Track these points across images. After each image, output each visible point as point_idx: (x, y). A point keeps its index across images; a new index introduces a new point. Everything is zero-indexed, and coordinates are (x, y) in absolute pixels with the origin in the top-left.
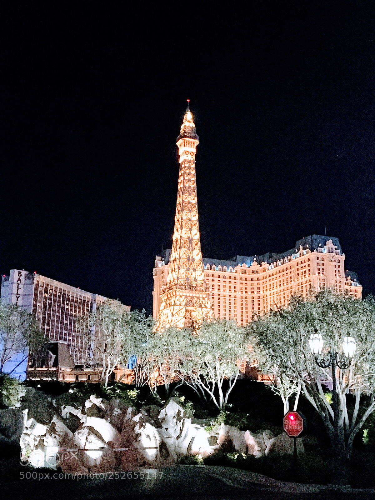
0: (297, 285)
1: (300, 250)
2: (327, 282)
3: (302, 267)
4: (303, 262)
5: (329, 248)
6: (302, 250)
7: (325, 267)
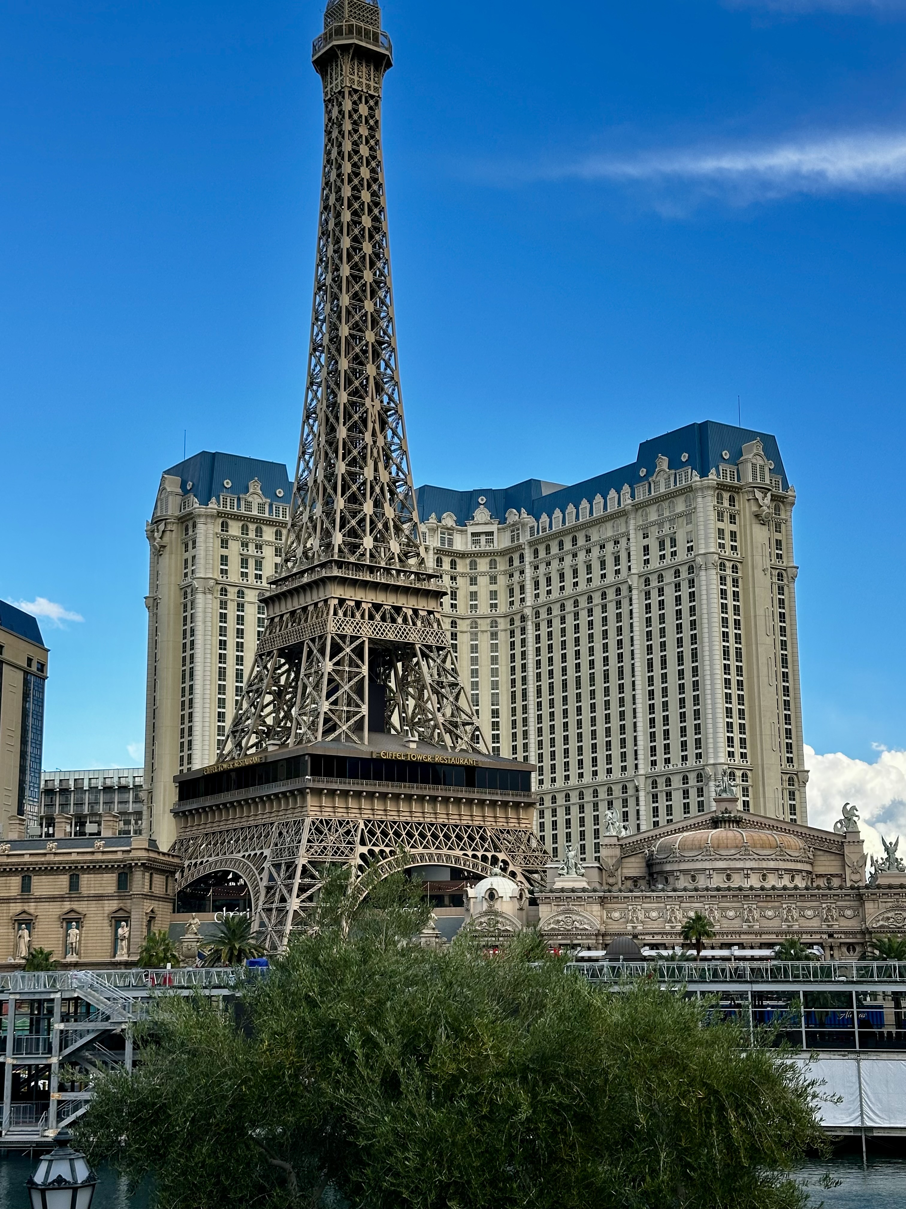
0: (643, 584)
1: (658, 470)
2: (745, 575)
3: (661, 527)
4: (666, 508)
5: (754, 465)
6: (664, 468)
7: (740, 526)
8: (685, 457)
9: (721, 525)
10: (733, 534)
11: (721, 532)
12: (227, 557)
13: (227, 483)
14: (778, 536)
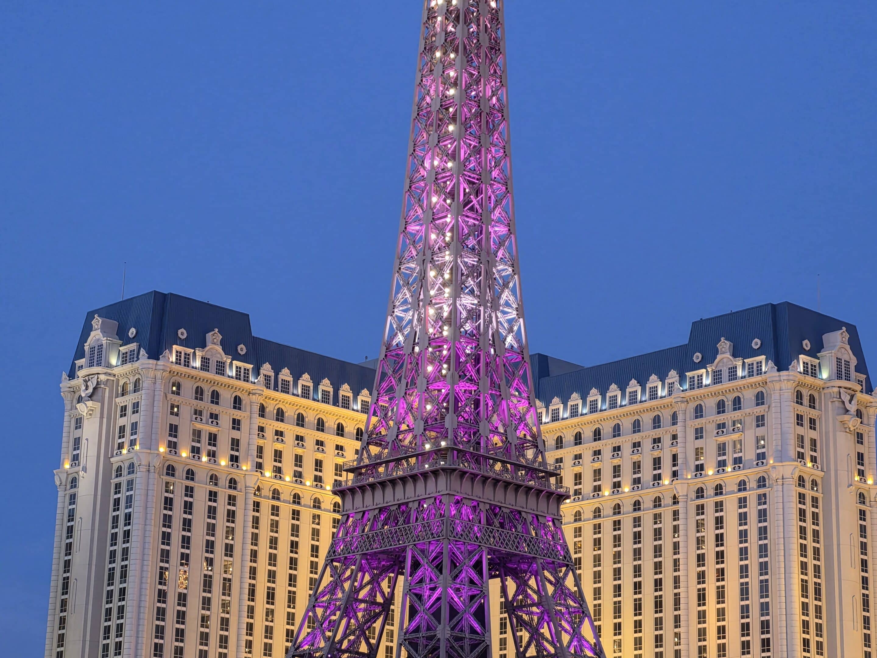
0: (694, 495)
1: (719, 357)
2: (826, 492)
3: (721, 426)
4: (729, 404)
5: (839, 360)
6: (728, 355)
7: (821, 433)
8: (756, 343)
9: (800, 430)
10: (814, 442)
11: (801, 439)
12: (176, 426)
13: (182, 333)
14: (861, 449)
